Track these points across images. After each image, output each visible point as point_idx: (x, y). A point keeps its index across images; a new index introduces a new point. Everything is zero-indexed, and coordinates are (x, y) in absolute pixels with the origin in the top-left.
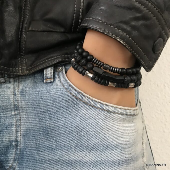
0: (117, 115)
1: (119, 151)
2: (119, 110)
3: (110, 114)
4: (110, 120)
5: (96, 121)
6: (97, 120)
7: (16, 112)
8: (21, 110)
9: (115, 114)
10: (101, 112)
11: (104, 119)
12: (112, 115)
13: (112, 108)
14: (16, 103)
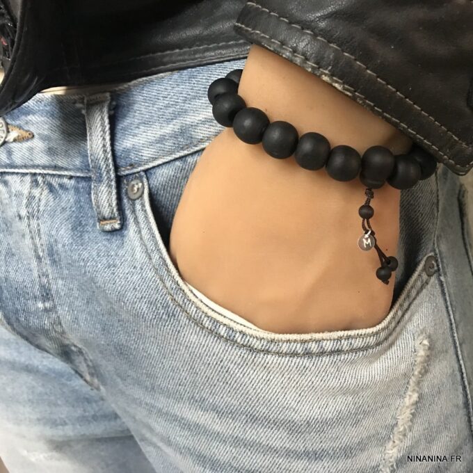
0: (276, 359)
1: (285, 434)
2: (281, 348)
3: (254, 356)
4: (258, 369)
5: (222, 364)
6: (226, 363)
7: (48, 305)
8: (56, 300)
9: (269, 356)
10: (230, 348)
11: (241, 364)
12: (260, 359)
13: (259, 342)
14: (44, 280)
